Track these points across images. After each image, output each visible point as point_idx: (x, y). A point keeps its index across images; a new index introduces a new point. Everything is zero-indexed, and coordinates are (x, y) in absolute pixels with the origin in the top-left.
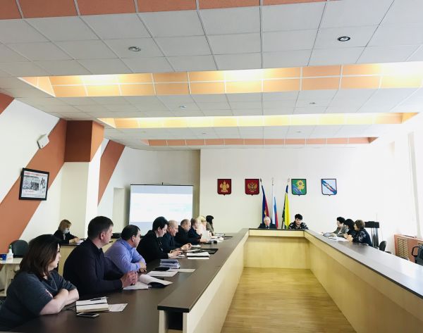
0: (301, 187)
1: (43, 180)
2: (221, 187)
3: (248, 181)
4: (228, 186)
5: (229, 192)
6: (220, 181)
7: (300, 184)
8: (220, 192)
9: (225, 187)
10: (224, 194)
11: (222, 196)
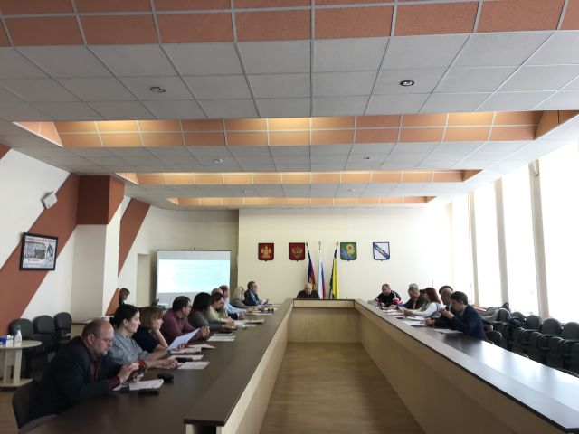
0: (351, 252)
1: (50, 247)
2: (262, 251)
3: (292, 246)
4: (270, 251)
5: (271, 257)
6: (261, 246)
7: (350, 248)
8: (261, 257)
9: (266, 252)
10: (266, 260)
11: (264, 262)
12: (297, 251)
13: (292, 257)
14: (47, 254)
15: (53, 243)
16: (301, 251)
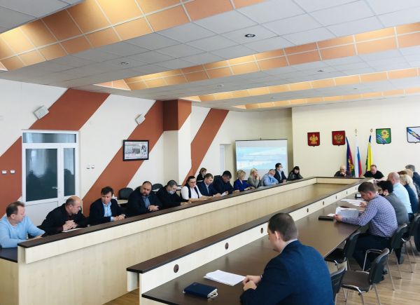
0: (386, 137)
1: (144, 146)
2: (311, 139)
3: (334, 133)
4: (317, 138)
5: (318, 143)
6: (310, 135)
7: (385, 133)
8: (310, 144)
9: (314, 139)
10: (314, 145)
11: (312, 147)
12: (339, 138)
13: (335, 143)
14: (142, 151)
15: (146, 144)
16: (342, 138)
